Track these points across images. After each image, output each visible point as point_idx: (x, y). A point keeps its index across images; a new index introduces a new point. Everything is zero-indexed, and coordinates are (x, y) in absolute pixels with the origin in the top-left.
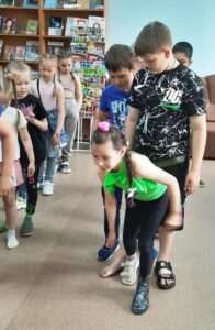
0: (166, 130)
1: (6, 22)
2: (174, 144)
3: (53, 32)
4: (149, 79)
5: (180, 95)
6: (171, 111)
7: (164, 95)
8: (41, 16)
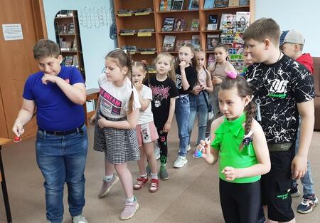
0: (275, 117)
1: (177, 22)
2: (283, 131)
3: (211, 27)
4: (256, 73)
5: (285, 84)
6: (278, 100)
7: (270, 86)
8: (202, 16)
